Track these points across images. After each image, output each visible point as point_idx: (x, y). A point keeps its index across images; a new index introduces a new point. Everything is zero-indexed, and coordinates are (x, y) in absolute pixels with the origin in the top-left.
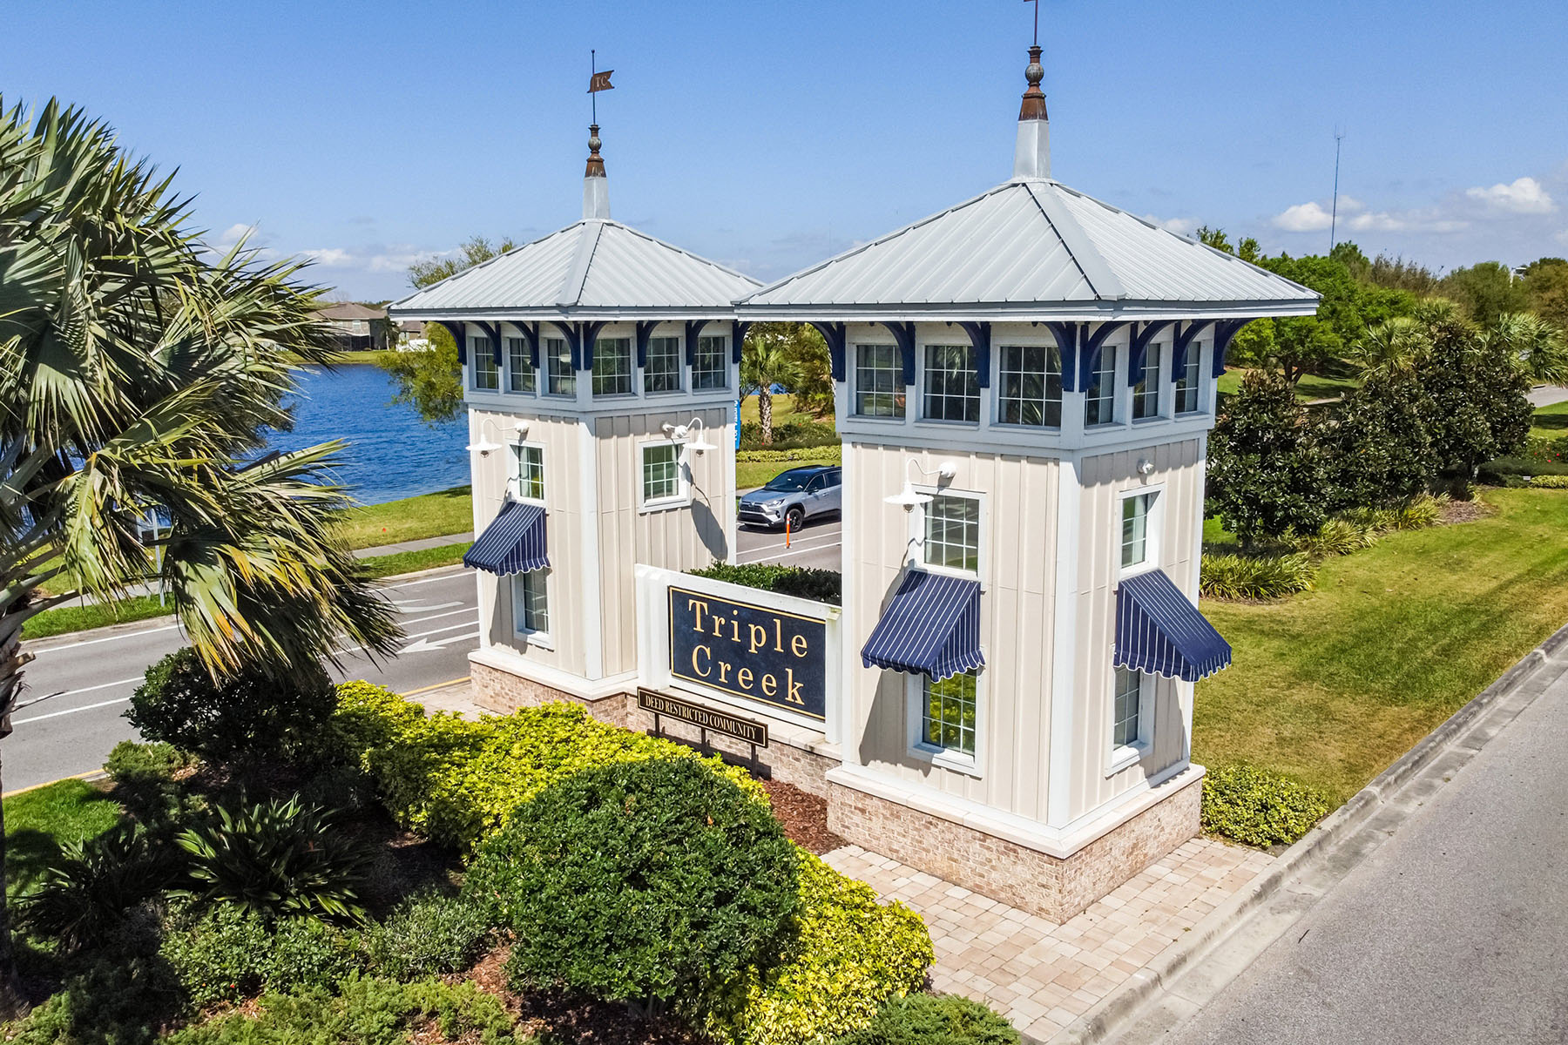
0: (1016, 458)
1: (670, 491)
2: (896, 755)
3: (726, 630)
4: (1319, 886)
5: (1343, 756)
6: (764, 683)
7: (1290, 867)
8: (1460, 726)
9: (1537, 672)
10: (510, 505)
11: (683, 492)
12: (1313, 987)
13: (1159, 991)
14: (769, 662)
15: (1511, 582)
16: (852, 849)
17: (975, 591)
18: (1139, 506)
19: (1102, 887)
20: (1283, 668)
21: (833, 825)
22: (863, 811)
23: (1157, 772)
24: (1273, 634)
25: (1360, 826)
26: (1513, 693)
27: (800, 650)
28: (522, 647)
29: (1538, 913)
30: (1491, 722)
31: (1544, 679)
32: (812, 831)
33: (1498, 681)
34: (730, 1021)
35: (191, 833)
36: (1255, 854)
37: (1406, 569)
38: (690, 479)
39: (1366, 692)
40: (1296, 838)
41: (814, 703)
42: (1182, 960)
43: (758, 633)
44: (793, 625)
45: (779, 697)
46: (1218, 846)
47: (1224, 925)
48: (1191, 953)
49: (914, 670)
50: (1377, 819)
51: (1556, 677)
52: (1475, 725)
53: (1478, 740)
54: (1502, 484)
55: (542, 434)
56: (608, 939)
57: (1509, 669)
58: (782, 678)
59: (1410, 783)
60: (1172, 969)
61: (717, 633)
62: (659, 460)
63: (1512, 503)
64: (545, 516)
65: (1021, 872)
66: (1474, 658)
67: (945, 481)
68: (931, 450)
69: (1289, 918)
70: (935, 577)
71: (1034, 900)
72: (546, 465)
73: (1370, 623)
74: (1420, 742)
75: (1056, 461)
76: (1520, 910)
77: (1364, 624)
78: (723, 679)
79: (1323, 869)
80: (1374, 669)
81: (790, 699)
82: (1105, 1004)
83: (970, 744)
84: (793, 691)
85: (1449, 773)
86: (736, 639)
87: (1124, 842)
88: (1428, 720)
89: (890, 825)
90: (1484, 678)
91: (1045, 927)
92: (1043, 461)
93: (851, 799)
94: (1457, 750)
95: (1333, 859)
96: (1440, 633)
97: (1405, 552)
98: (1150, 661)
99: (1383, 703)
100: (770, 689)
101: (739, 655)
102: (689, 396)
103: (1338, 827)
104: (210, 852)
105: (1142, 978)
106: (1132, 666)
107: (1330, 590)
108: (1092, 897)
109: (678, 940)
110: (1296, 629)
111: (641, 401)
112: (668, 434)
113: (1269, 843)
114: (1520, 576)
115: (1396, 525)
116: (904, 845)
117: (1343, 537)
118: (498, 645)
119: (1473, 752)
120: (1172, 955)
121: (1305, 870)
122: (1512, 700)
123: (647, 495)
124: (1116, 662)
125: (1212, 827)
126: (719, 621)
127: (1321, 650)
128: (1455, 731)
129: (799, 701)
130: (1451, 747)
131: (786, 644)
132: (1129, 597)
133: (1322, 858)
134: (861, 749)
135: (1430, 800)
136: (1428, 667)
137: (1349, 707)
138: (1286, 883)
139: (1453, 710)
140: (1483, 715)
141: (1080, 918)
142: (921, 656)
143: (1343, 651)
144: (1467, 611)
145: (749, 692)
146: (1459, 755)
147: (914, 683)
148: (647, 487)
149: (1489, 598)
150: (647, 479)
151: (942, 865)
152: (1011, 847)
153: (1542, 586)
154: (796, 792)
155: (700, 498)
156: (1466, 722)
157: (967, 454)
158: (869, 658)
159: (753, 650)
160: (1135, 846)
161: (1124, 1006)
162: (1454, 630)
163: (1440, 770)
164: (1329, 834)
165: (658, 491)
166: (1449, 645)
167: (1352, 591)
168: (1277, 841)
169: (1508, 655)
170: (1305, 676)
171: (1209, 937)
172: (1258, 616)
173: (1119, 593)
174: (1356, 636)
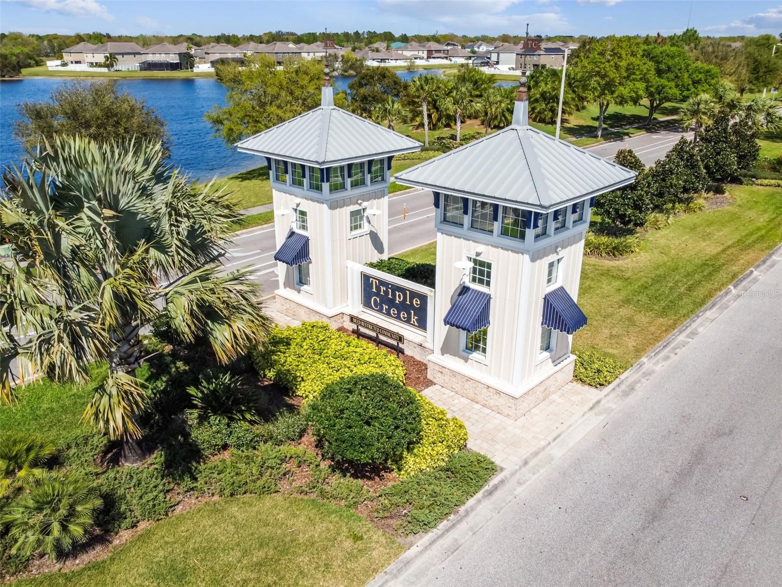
0: (507, 250)
1: (360, 227)
2: (455, 354)
3: (386, 292)
4: (615, 403)
5: (635, 344)
6: (402, 315)
7: (605, 396)
8: (687, 327)
9: (728, 297)
10: (292, 233)
11: (366, 228)
12: (605, 446)
13: (549, 447)
14: (403, 307)
15: (729, 247)
16: (437, 387)
17: (488, 298)
18: (556, 263)
19: (532, 405)
20: (619, 297)
21: (429, 376)
22: (442, 373)
23: (556, 361)
24: (618, 278)
25: (636, 376)
26: (714, 309)
27: (417, 304)
28: (299, 291)
29: (696, 416)
30: (701, 325)
31: (729, 302)
32: (422, 379)
33: (709, 304)
34: (397, 463)
35: (192, 388)
36: (593, 390)
37: (683, 239)
38: (369, 222)
39: (651, 311)
40: (609, 383)
41: (422, 324)
42: (559, 436)
43: (399, 295)
44: (414, 294)
45: (408, 321)
46: (578, 386)
47: (577, 421)
48: (562, 433)
49: (464, 329)
50: (644, 373)
51: (735, 300)
52: (694, 326)
53: (694, 334)
54: (741, 183)
55: (306, 205)
56: (360, 444)
57: (715, 297)
58: (409, 314)
59: (661, 355)
60: (555, 439)
61: (382, 293)
62: (357, 216)
63: (742, 195)
64: (308, 240)
65: (501, 401)
66: (700, 292)
67: (478, 254)
68: (474, 241)
69: (601, 417)
70: (473, 290)
71: (506, 411)
72: (309, 217)
73: (661, 271)
74: (669, 336)
75: (523, 254)
76: (690, 414)
77: (657, 272)
78: (384, 311)
79: (618, 396)
80: (656, 298)
81: (412, 322)
82: (529, 454)
83: (484, 351)
84: (414, 319)
85: (678, 351)
86: (390, 296)
87: (541, 389)
88: (673, 326)
89: (451, 379)
90: (703, 303)
91: (510, 422)
92: (518, 253)
93: (437, 368)
94: (684, 339)
95: (623, 391)
96: (689, 278)
97: (685, 227)
98: (555, 326)
99: (657, 317)
100: (404, 318)
101: (391, 303)
102: (369, 188)
103: (627, 378)
104: (200, 395)
105: (543, 443)
106: (548, 326)
107: (646, 252)
108: (527, 410)
109: (382, 443)
110: (629, 274)
111: (350, 192)
112: (360, 204)
113: (598, 386)
114: (734, 243)
115: (685, 211)
116: (457, 387)
117: (658, 221)
118: (288, 288)
119: (690, 340)
120: (555, 434)
121: (612, 396)
122: (713, 313)
123: (351, 230)
124: (542, 324)
125: (577, 378)
126: (383, 289)
127: (636, 287)
128: (684, 330)
129: (416, 324)
130: (682, 338)
131: (411, 301)
132: (548, 301)
133: (619, 391)
134: (442, 349)
135: (666, 364)
136: (680, 297)
137: (642, 319)
138: (603, 402)
139: (686, 320)
140: (699, 321)
141: (523, 418)
142: (467, 323)
143: (646, 288)
144: (705, 264)
145: (395, 318)
146: (683, 341)
147: (463, 333)
148: (351, 227)
149: (716, 257)
150: (351, 223)
151: (472, 396)
152: (498, 392)
153: (742, 250)
154: (415, 361)
155: (373, 230)
156: (690, 325)
157: (488, 245)
158: (446, 322)
159: (397, 302)
160: (546, 389)
161: (536, 454)
162: (696, 276)
163: (674, 349)
164: (622, 381)
165: (356, 228)
166: (692, 284)
167: (656, 252)
168: (601, 385)
169: (716, 290)
170: (627, 301)
171: (570, 426)
172: (613, 267)
173: (545, 299)
174: (653, 279)
